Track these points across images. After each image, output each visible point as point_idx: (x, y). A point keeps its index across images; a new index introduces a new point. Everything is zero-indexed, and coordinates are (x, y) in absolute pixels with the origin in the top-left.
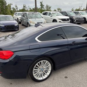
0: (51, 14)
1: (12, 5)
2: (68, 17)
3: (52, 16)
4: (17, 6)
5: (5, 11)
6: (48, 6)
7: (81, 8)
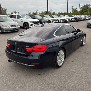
0: (21, 17)
2: (38, 20)
3: (22, 19)
7: (37, 12)
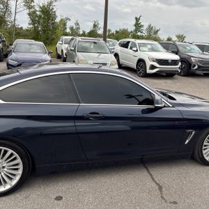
0: (136, 47)
1: (70, 20)
3: (137, 51)
4: (78, 24)
5: (50, 32)
6: (152, 28)
